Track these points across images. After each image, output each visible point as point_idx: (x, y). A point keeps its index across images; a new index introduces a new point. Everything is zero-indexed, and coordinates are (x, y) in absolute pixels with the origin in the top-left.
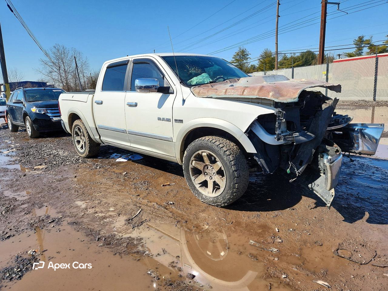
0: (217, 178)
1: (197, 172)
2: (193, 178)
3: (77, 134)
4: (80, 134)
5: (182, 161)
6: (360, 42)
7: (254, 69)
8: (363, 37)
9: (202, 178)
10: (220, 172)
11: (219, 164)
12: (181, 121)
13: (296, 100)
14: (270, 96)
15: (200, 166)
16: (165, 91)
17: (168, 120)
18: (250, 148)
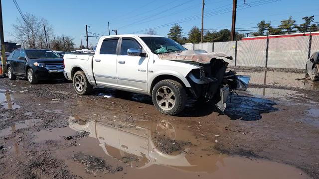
0: (171, 101)
1: (160, 98)
2: (157, 101)
3: (77, 80)
4: (79, 80)
5: (151, 94)
6: (262, 25)
7: (185, 41)
8: (264, 22)
9: (162, 101)
10: (173, 98)
11: (172, 93)
12: (152, 72)
13: (209, 63)
14: (198, 61)
15: (162, 95)
16: (144, 56)
17: (145, 71)
18: (188, 85)
